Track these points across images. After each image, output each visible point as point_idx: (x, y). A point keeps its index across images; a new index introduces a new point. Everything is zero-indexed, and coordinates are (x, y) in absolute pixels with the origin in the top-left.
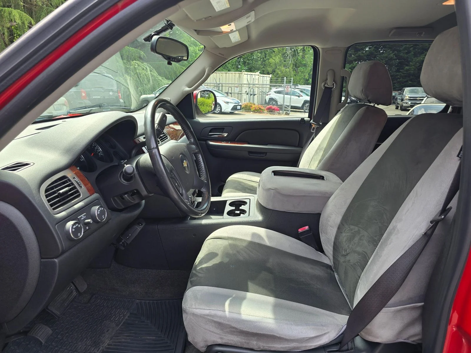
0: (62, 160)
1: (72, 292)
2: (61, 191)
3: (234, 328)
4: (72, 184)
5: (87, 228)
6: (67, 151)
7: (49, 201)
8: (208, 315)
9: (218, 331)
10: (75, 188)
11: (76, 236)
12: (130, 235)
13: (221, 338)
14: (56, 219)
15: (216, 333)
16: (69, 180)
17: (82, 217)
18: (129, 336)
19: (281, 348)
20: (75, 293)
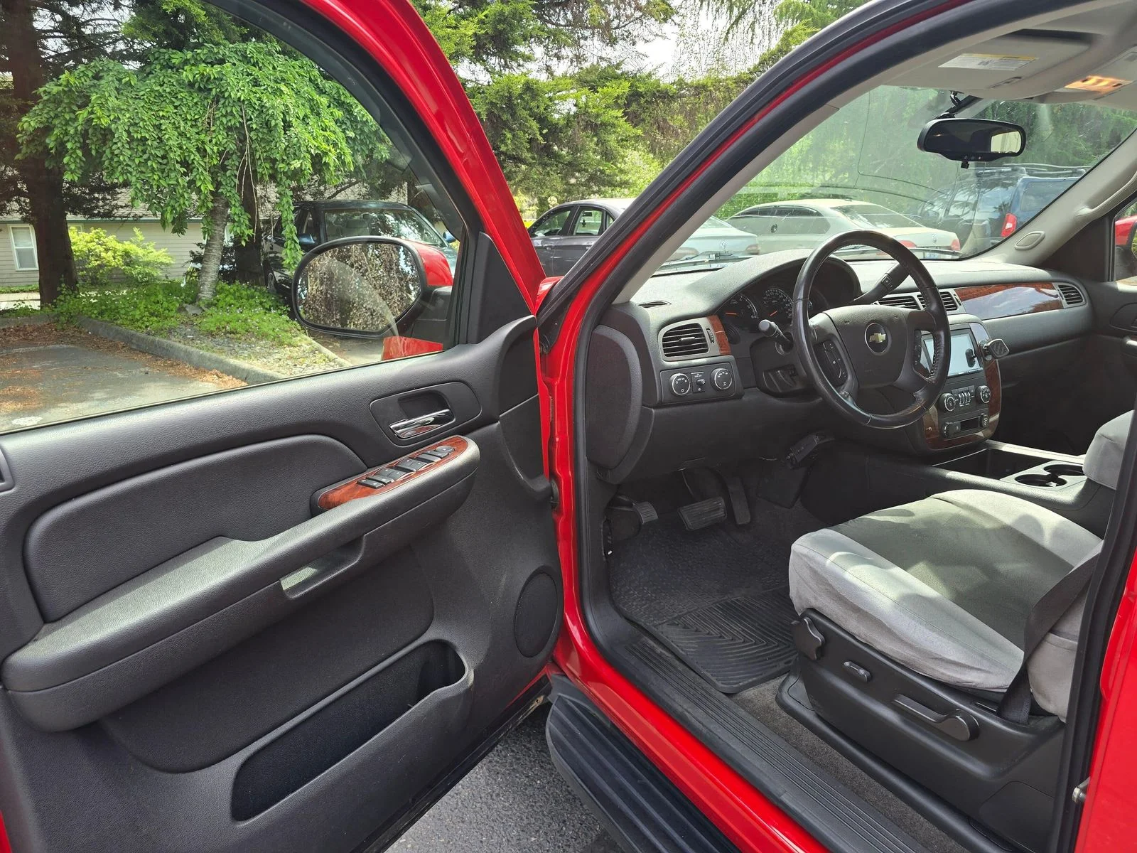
0: (702, 305)
1: (718, 509)
2: (682, 339)
3: (830, 585)
4: (703, 335)
5: (699, 389)
6: (713, 295)
7: (664, 345)
8: (805, 556)
9: (813, 584)
10: (705, 340)
11: (679, 391)
12: (803, 448)
13: (816, 598)
14: (663, 365)
15: (811, 588)
16: (701, 330)
17: (696, 375)
18: (767, 604)
19: (892, 650)
20: (721, 513)
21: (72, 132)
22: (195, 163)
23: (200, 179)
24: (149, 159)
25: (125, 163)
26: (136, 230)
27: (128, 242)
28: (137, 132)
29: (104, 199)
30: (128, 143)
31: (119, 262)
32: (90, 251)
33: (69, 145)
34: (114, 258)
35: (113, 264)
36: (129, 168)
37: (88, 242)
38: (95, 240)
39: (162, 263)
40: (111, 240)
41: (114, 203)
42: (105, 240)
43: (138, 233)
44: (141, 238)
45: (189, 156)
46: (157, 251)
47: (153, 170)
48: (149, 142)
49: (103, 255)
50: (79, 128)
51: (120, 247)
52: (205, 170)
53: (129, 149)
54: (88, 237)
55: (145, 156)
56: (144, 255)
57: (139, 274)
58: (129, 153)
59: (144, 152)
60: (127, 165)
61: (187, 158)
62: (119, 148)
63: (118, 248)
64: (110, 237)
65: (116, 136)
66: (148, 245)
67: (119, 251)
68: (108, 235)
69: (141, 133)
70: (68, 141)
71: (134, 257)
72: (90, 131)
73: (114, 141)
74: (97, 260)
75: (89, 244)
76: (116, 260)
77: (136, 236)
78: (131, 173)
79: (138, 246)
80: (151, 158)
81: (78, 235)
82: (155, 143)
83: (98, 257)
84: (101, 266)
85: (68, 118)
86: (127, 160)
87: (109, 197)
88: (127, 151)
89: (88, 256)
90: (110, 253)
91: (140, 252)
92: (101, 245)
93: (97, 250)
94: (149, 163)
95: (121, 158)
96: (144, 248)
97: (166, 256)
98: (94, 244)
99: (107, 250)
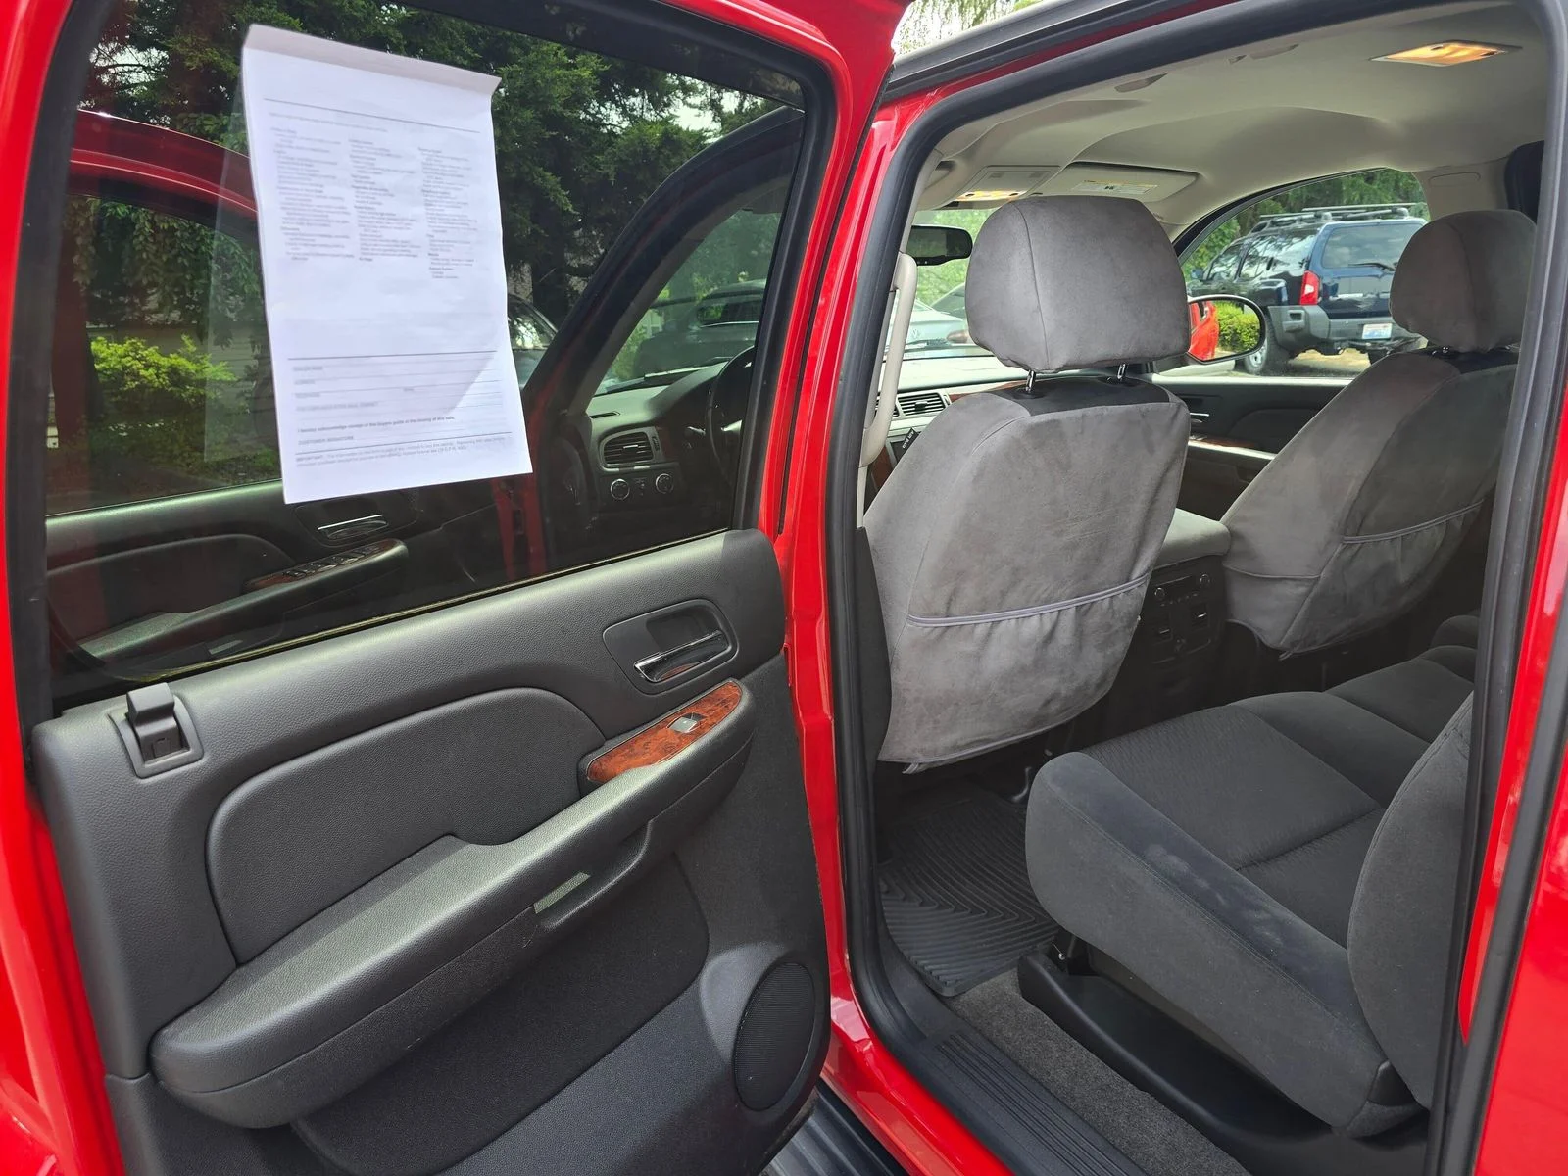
2: (625, 447)
4: (648, 443)
5: (639, 494)
7: (606, 453)
10: (649, 448)
11: (617, 496)
14: (603, 472)
16: (646, 439)
17: (637, 480)
21: (83, 223)
22: (237, 257)
23: (243, 277)
24: (179, 255)
25: (149, 261)
26: (184, 338)
27: (175, 355)
28: (163, 221)
29: (132, 304)
30: (152, 235)
31: (165, 380)
32: (125, 368)
33: (79, 241)
34: (158, 377)
35: (156, 385)
36: (154, 267)
37: (121, 357)
38: (131, 353)
39: (221, 381)
40: (151, 353)
41: (144, 308)
42: (145, 353)
43: (188, 342)
44: (192, 348)
45: (229, 249)
46: (214, 366)
47: (184, 269)
48: (179, 234)
49: (143, 373)
50: (91, 219)
51: (164, 361)
52: (249, 266)
53: (154, 243)
54: (121, 349)
55: (174, 252)
56: (196, 371)
57: (192, 396)
58: (154, 248)
59: (173, 246)
60: (152, 263)
61: (227, 252)
62: (141, 243)
63: (162, 363)
64: (151, 349)
65: (137, 227)
66: (202, 358)
67: (163, 367)
68: (148, 345)
69: (168, 223)
70: (78, 235)
71: (183, 374)
72: (105, 223)
73: (135, 234)
74: (134, 381)
75: (123, 360)
76: (161, 380)
77: (185, 346)
78: (157, 273)
79: (189, 359)
80: (182, 253)
81: (108, 347)
82: (187, 235)
83: (136, 376)
84: (140, 388)
85: (77, 207)
86: (151, 256)
87: (137, 301)
88: (150, 245)
89: (123, 376)
90: (151, 371)
91: (192, 367)
92: (139, 360)
93: (134, 367)
94: (180, 260)
95: (144, 255)
96: (197, 361)
97: (227, 371)
98: (130, 358)
99: (147, 367)
